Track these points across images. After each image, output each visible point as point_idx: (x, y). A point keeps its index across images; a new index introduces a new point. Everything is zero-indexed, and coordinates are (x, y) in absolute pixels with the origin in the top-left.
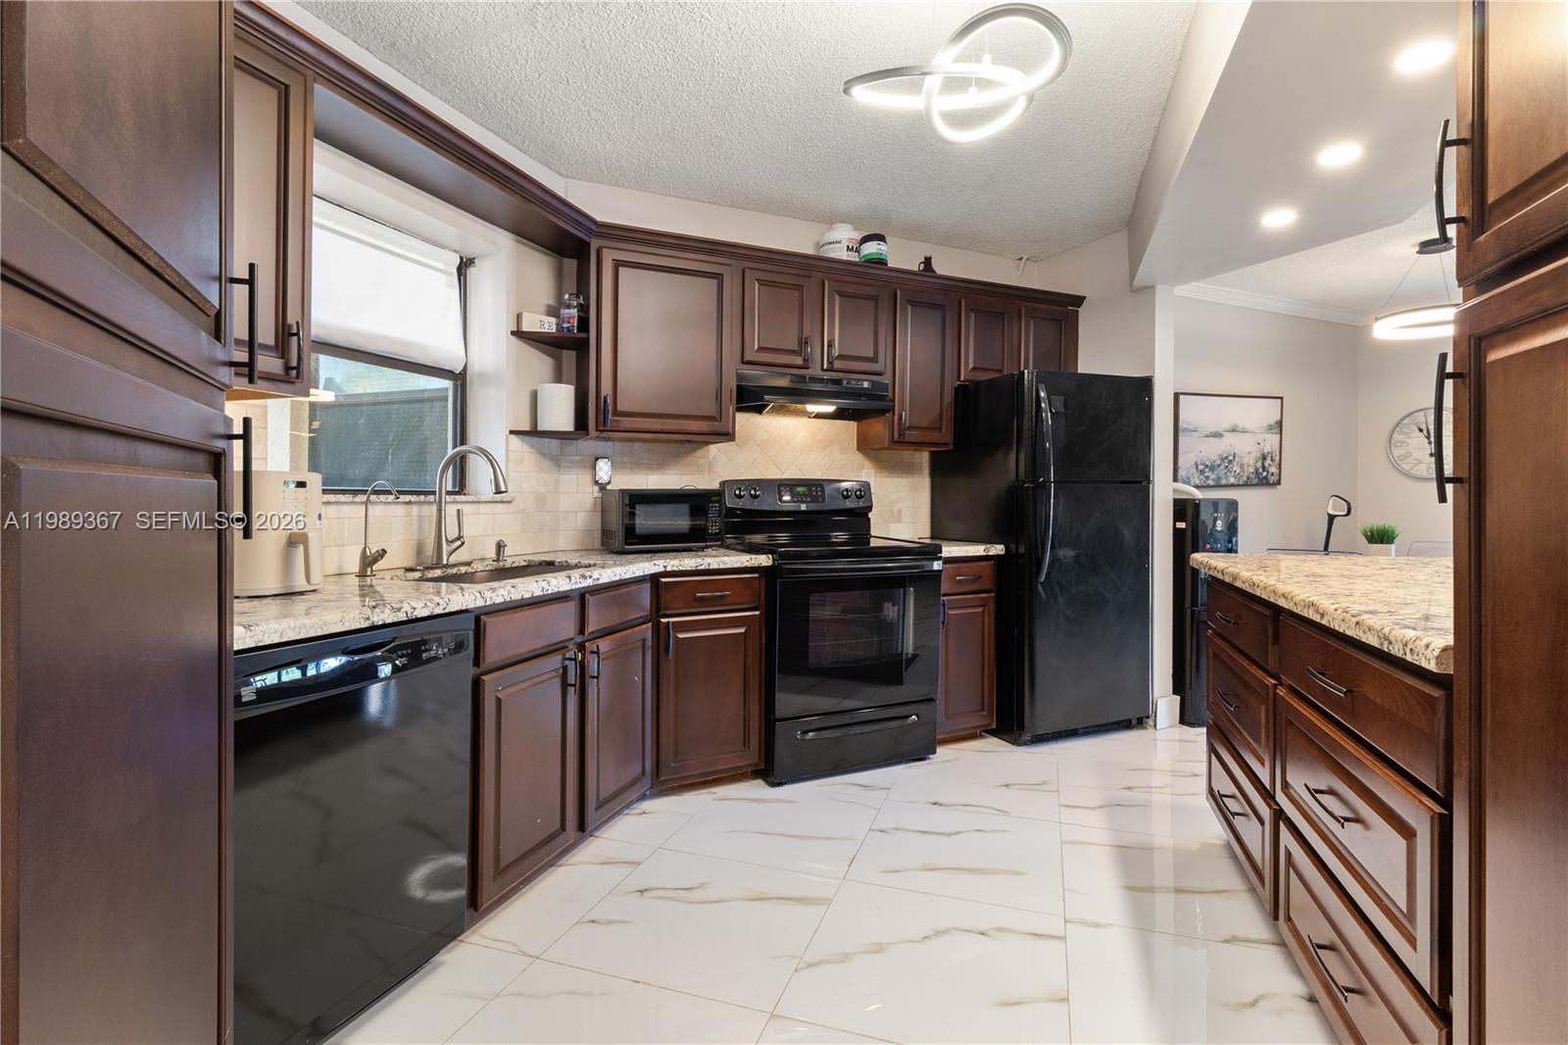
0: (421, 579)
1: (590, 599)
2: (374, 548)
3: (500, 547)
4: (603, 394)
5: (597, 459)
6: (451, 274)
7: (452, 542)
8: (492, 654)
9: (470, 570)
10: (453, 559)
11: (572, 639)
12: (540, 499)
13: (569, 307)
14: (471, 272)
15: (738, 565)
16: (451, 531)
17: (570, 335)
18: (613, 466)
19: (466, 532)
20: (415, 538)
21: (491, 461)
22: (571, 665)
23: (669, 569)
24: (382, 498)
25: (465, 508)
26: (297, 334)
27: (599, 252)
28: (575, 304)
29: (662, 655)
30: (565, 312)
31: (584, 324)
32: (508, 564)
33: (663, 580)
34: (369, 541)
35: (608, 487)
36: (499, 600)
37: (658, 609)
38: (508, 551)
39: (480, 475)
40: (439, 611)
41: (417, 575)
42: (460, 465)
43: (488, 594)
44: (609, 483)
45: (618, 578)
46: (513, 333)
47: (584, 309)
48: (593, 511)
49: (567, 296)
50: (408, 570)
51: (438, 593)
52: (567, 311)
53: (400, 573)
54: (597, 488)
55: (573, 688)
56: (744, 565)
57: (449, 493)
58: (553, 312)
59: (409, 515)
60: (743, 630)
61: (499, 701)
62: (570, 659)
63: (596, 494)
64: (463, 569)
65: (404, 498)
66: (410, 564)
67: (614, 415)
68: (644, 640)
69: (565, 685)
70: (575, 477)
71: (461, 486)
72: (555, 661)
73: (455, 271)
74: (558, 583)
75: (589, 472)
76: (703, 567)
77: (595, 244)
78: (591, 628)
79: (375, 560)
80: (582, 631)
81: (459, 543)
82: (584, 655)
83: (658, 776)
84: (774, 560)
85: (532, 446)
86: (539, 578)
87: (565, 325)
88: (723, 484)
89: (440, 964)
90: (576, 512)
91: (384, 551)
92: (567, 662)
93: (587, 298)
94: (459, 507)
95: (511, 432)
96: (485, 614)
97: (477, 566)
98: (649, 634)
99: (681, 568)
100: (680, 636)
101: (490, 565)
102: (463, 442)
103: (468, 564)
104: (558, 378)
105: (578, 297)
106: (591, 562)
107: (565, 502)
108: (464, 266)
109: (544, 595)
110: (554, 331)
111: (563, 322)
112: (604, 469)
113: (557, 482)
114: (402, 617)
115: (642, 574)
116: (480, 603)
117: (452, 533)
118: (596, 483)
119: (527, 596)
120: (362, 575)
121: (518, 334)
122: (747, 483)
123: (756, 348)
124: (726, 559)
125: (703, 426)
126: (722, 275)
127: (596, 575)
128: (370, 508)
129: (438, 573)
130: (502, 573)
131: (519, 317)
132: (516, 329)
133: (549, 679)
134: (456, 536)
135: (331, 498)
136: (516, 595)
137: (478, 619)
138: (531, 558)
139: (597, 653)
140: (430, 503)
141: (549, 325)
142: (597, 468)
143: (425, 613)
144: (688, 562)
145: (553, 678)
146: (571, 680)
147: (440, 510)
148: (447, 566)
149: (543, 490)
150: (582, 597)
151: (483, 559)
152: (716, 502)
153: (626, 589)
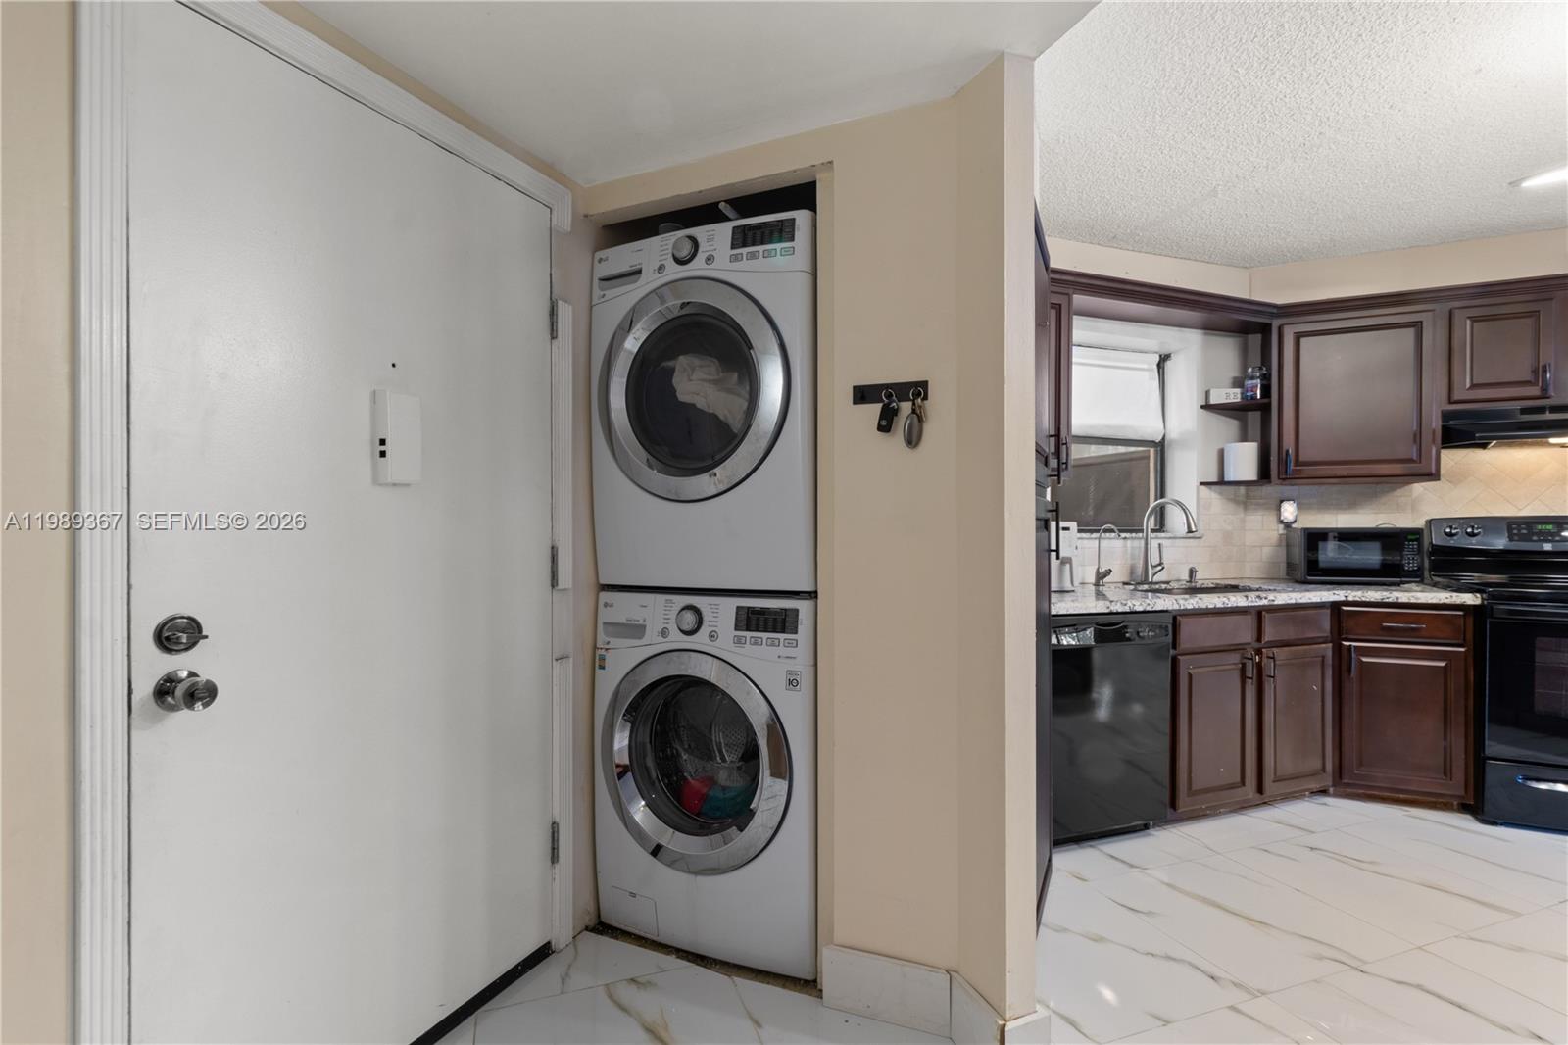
0: (1135, 590)
1: (1267, 616)
2: (1103, 569)
3: (1192, 572)
4: (1285, 448)
5: (1282, 501)
6: (1152, 370)
7: (1156, 566)
8: (1185, 643)
9: (1169, 587)
10: (1156, 579)
11: (1249, 644)
12: (1227, 537)
13: (1252, 378)
14: (1169, 364)
15: (1434, 601)
16: (1154, 559)
17: (1254, 402)
18: (1299, 507)
19: (1165, 561)
20: (1129, 562)
21: (1185, 510)
22: (1249, 665)
23: (1350, 599)
24: (1108, 535)
25: (1165, 543)
26: (1066, 444)
27: (1280, 329)
28: (1258, 375)
29: (1344, 674)
30: (1249, 383)
31: (1266, 390)
32: (1199, 585)
33: (1344, 608)
34: (1101, 563)
35: (1294, 526)
36: (1190, 607)
37: (1340, 633)
38: (1199, 576)
39: (1176, 520)
40: (1149, 608)
41: (1132, 587)
42: (1161, 513)
43: (1181, 602)
44: (1295, 522)
45: (1293, 601)
46: (1202, 407)
47: (1266, 379)
48: (1279, 545)
49: (1250, 370)
50: (1125, 584)
51: (1147, 598)
52: (1250, 382)
53: (1120, 585)
54: (1282, 526)
55: (1251, 681)
56: (1441, 602)
57: (1153, 531)
58: (1238, 383)
59: (1125, 546)
60: (1442, 664)
61: (1190, 676)
62: (1249, 659)
63: (1281, 532)
64: (1164, 586)
65: (1123, 535)
66: (1126, 580)
67: (1296, 465)
68: (1323, 657)
69: (1243, 678)
70: (1260, 517)
71: (1161, 527)
72: (1235, 658)
73: (1155, 367)
74: (1237, 600)
75: (1275, 512)
76: (1390, 600)
77: (1276, 323)
78: (1268, 637)
79: (1105, 576)
80: (1259, 639)
81: (1160, 567)
82: (1261, 658)
83: (1340, 777)
84: (1482, 598)
85: (1221, 494)
86: (1221, 595)
87: (1249, 394)
88: (1429, 522)
89: (1149, 835)
90: (1261, 547)
91: (1111, 571)
92: (1245, 660)
93: (1269, 369)
94: (1160, 541)
95: (1202, 484)
96: (1180, 615)
97: (1174, 585)
98: (1329, 654)
99: (1364, 599)
100: (1364, 659)
101: (1184, 585)
102: (1163, 495)
103: (1168, 583)
104: (1244, 438)
105: (1261, 368)
106: (1271, 588)
107: (1250, 539)
108: (1164, 359)
109: (1225, 608)
110: (1239, 400)
111: (1247, 391)
112: (1289, 511)
113: (1243, 521)
114: (1127, 609)
115: (1319, 600)
116: (1176, 607)
117: (1155, 561)
118: (1281, 522)
119: (1211, 606)
120: (1097, 585)
121: (1207, 407)
122: (1462, 521)
123: (1468, 386)
124: (1419, 595)
125: (1398, 469)
126: (1421, 322)
127: (1271, 596)
128: (1102, 542)
129: (1146, 587)
130: (1193, 591)
131: (1207, 393)
132: (1204, 403)
133: (1230, 669)
134: (1158, 562)
135: (1084, 535)
136: (1202, 605)
137: (1175, 618)
138: (1218, 582)
139: (1273, 658)
140: (1140, 539)
141: (1234, 396)
142: (1282, 510)
143: (1141, 609)
144: (1373, 595)
145: (1233, 669)
146: (1249, 674)
147: (1146, 544)
148: (1152, 583)
149: (1229, 528)
150: (1259, 613)
151: (1179, 581)
152: (1413, 541)
153: (1302, 612)
